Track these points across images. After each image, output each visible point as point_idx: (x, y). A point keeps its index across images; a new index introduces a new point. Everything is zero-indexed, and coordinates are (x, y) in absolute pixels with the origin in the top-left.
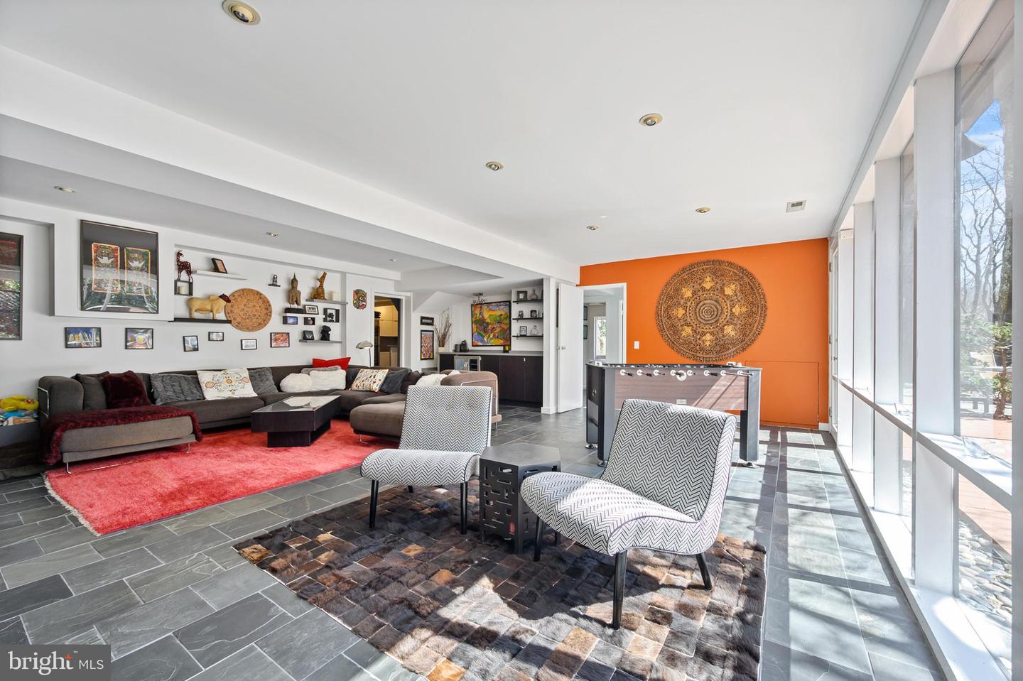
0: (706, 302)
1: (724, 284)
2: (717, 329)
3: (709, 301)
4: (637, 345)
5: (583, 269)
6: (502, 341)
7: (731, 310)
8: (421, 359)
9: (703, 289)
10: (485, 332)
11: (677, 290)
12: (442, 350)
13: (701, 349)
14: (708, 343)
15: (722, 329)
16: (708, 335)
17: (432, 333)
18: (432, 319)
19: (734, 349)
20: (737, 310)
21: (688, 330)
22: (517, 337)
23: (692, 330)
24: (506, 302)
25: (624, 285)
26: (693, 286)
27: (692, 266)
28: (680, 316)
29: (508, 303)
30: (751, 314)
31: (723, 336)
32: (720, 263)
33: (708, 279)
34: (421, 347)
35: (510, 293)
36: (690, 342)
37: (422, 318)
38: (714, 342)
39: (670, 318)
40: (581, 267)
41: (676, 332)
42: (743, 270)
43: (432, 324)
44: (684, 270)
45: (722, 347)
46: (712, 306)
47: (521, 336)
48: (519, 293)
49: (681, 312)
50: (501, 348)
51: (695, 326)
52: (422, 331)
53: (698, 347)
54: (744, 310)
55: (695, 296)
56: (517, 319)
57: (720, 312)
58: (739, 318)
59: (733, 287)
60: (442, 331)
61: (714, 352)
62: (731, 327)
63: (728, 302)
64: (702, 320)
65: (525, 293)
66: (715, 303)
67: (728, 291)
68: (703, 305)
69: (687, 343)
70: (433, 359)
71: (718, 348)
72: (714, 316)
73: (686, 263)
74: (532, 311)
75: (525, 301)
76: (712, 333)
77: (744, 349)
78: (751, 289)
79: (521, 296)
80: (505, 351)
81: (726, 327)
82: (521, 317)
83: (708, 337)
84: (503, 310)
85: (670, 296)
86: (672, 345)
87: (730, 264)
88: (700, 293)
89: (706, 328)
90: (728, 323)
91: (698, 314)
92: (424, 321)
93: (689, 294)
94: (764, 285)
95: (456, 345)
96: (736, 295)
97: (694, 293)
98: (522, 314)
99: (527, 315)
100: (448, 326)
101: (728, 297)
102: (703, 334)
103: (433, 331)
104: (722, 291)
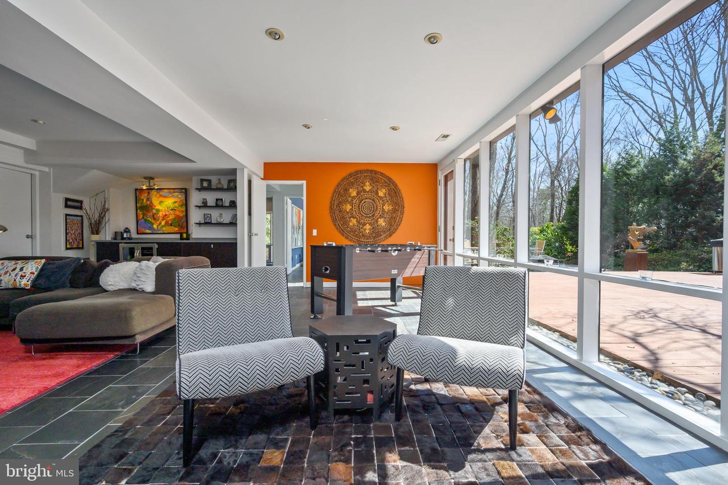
0: (367, 200)
1: (378, 188)
2: (373, 221)
3: (368, 200)
4: (315, 232)
5: (267, 165)
6: (177, 229)
7: (383, 208)
8: (67, 249)
9: (364, 191)
10: (154, 219)
11: (346, 190)
12: (96, 238)
13: (363, 236)
14: (367, 231)
15: (377, 221)
16: (368, 225)
17: (80, 218)
18: (81, 202)
19: (385, 235)
20: (386, 208)
21: (354, 221)
22: (200, 224)
23: (357, 221)
24: (183, 189)
25: (304, 182)
26: (358, 188)
27: (357, 172)
28: (348, 210)
29: (184, 190)
30: (395, 211)
31: (378, 226)
32: (376, 172)
33: (368, 184)
34: (67, 234)
35: (190, 180)
36: (355, 231)
37: (67, 200)
38: (372, 231)
39: (340, 211)
40: (264, 163)
41: (346, 223)
42: (390, 179)
43: (80, 208)
44: (351, 175)
45: (376, 233)
46: (371, 204)
47: (206, 223)
48: (202, 181)
49: (348, 207)
50: (178, 236)
51: (358, 218)
52: (67, 215)
53: (361, 234)
54: (391, 208)
55: (359, 196)
56: (199, 207)
57: (375, 208)
58: (387, 213)
59: (384, 191)
60: (97, 216)
61: (372, 238)
62: (382, 219)
63: (381, 202)
64: (363, 214)
65: (209, 181)
66: (372, 201)
67: (381, 194)
68: (364, 202)
69: (353, 231)
70: (82, 248)
71: (374, 235)
72: (371, 212)
73: (352, 170)
74: (217, 200)
75: (209, 188)
76: (370, 224)
77: (390, 235)
78: (395, 194)
79: (205, 184)
80: (182, 238)
81: (379, 220)
82: (205, 205)
83: (368, 227)
84: (177, 197)
85: (340, 194)
86: (342, 232)
87: (382, 174)
88: (362, 194)
89: (367, 220)
90: (381, 217)
91: (361, 209)
92: (69, 203)
93: (354, 194)
94: (402, 192)
95: (116, 232)
96: (386, 197)
97: (358, 193)
98: (206, 202)
99: (211, 202)
100: (104, 211)
101: (381, 198)
102: (364, 224)
103: (82, 216)
104: (377, 193)
